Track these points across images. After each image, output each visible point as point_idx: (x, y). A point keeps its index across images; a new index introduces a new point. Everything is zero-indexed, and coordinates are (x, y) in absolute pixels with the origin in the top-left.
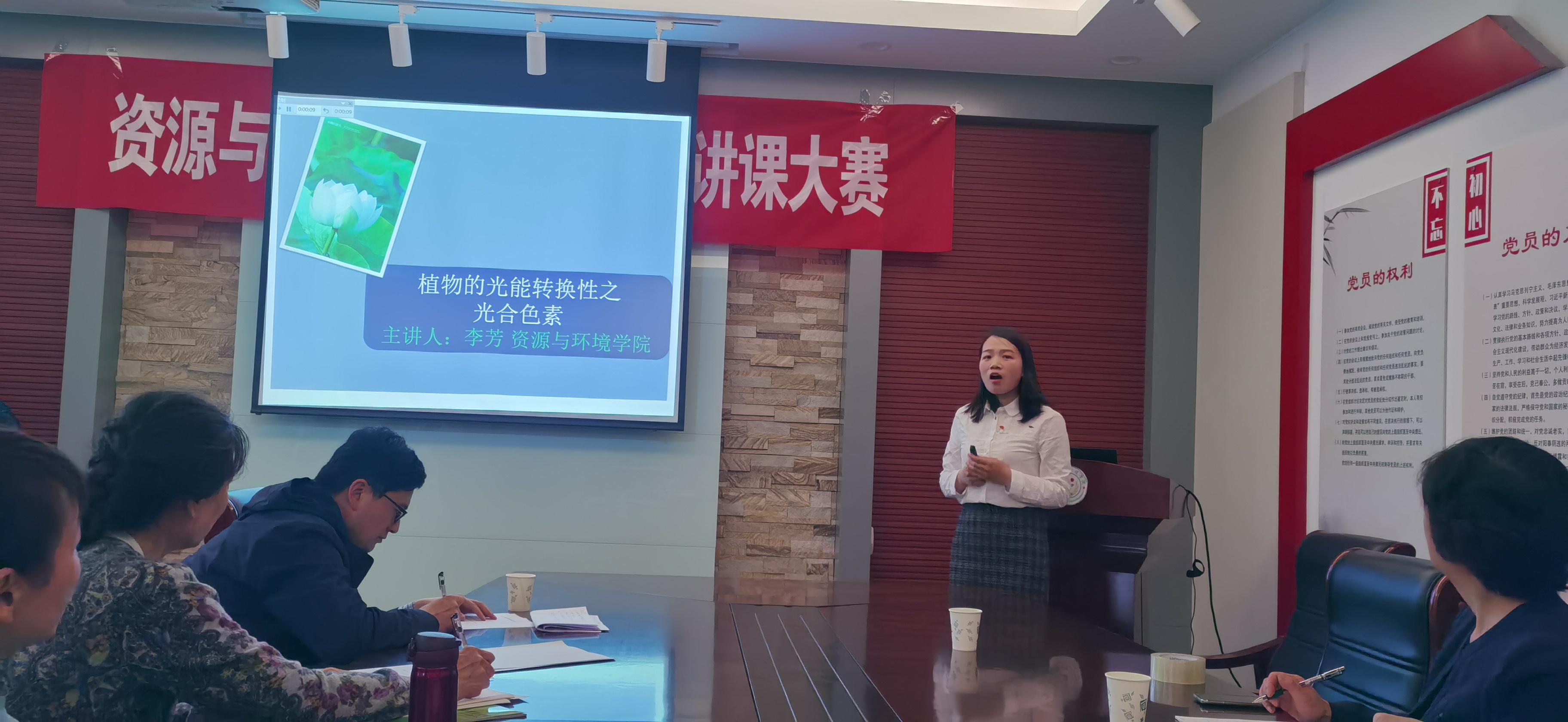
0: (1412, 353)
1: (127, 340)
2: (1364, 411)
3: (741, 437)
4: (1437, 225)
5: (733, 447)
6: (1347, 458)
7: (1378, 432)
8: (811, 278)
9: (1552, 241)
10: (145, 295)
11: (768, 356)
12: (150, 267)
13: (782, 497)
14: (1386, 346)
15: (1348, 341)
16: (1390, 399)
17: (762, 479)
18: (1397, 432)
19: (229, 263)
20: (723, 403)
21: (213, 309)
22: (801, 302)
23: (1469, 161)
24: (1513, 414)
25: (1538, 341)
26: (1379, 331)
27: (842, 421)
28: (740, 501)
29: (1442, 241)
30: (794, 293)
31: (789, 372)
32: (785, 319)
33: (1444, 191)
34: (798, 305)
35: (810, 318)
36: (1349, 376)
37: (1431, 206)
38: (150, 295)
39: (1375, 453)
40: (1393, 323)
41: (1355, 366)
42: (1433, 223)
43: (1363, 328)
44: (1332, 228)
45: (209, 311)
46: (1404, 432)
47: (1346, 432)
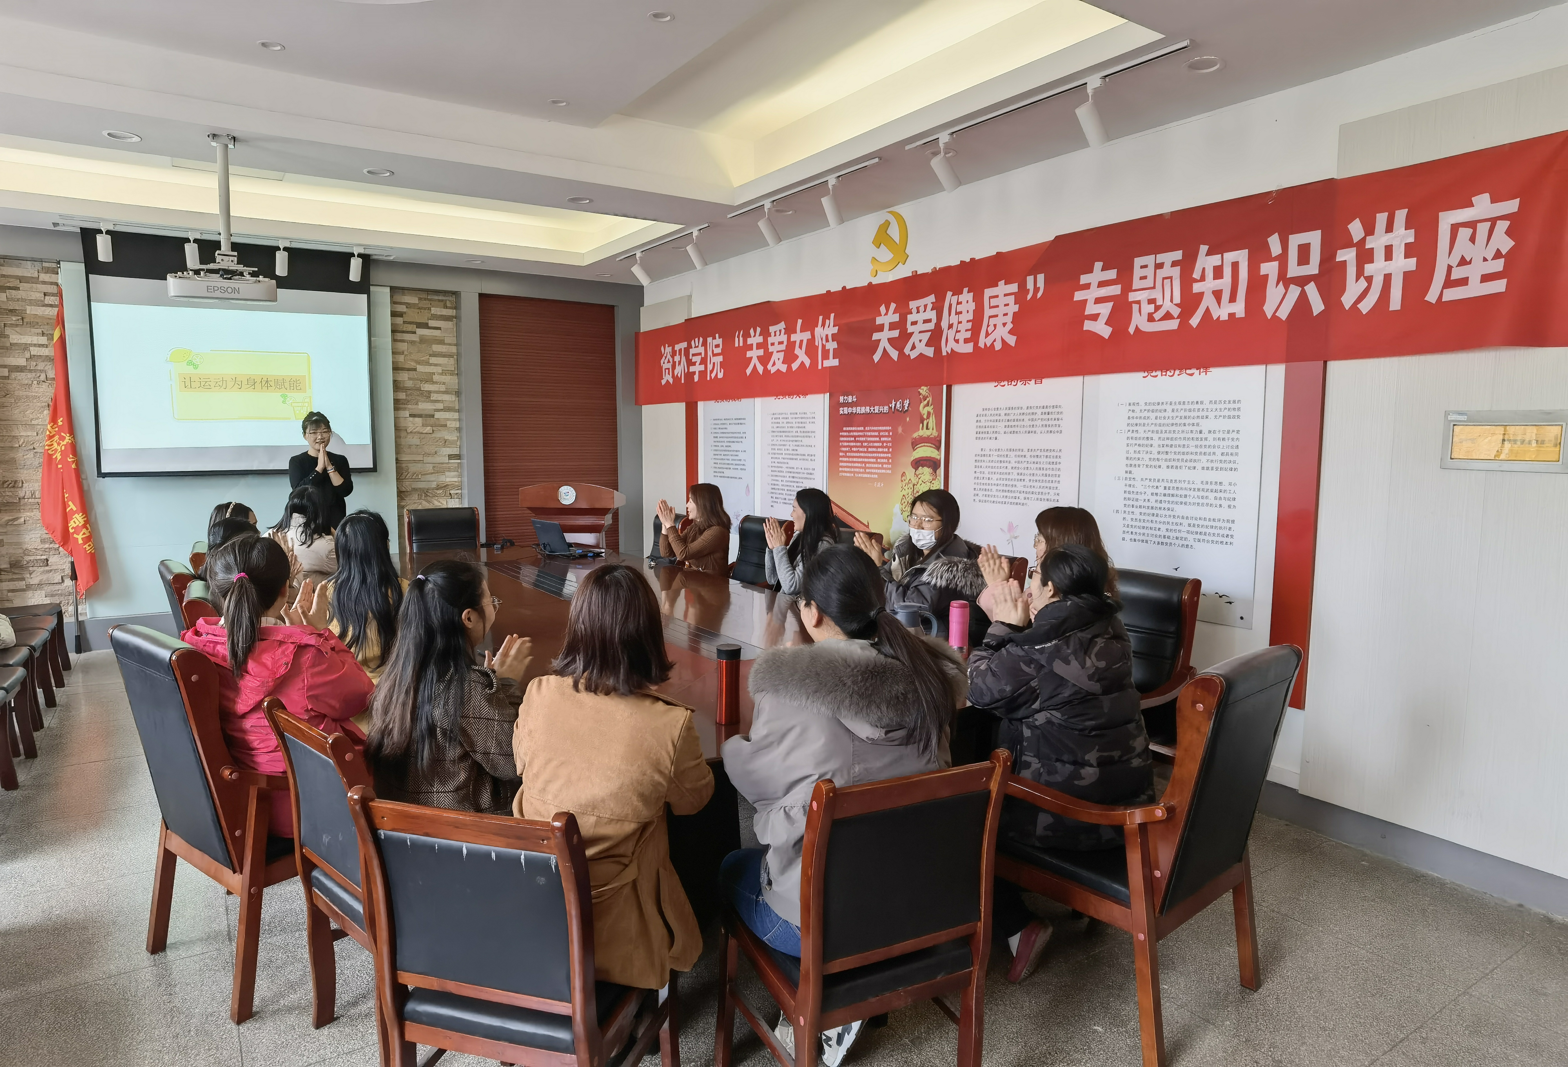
0: (741, 433)
3: (406, 472)
5: (403, 478)
6: (716, 474)
7: (728, 464)
11: (418, 427)
13: (431, 504)
14: (731, 429)
15: (715, 424)
16: (733, 451)
17: (419, 494)
18: (736, 465)
20: (396, 454)
22: (434, 397)
26: (728, 422)
27: (463, 461)
30: (429, 392)
31: (430, 436)
32: (425, 407)
35: (440, 406)
36: (716, 440)
39: (727, 473)
40: (734, 419)
41: (718, 435)
43: (721, 419)
46: (739, 465)
47: (714, 463)
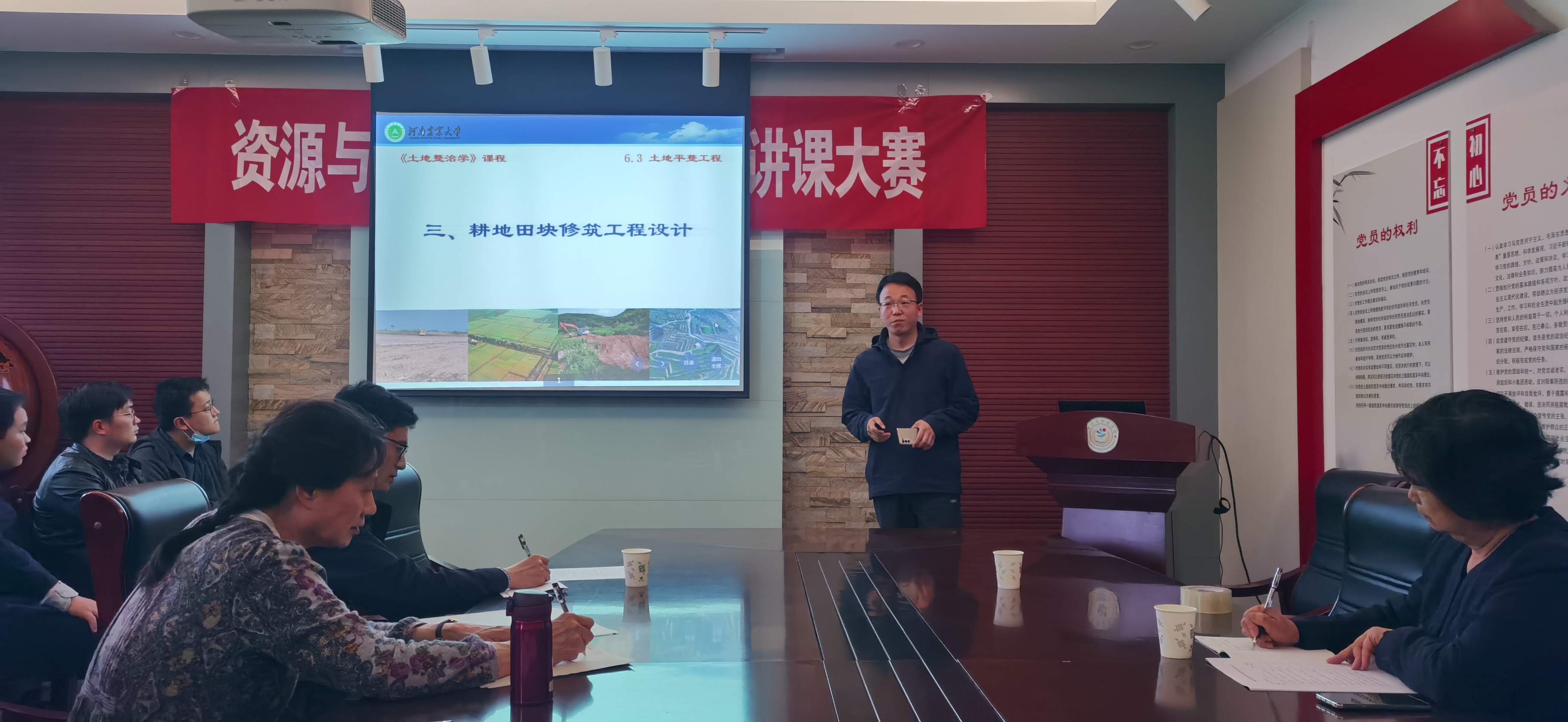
0: (1419, 303)
1: (256, 337)
2: (1375, 357)
3: (803, 401)
4: (1440, 184)
5: (794, 411)
6: (1361, 401)
7: (1389, 376)
8: (860, 256)
9: (1550, 194)
10: (270, 296)
11: (823, 328)
12: (272, 272)
13: (840, 454)
14: (1394, 297)
15: (1358, 293)
16: (1399, 346)
17: (822, 438)
18: (1407, 376)
19: (342, 266)
20: (784, 372)
21: (329, 306)
22: (851, 279)
23: (1468, 124)
24: (1516, 355)
25: (1539, 288)
26: (1387, 284)
28: (803, 459)
29: (1445, 199)
30: (845, 271)
31: (842, 342)
32: (837, 295)
33: (1445, 152)
34: (848, 281)
35: (860, 293)
36: (1360, 326)
37: (1434, 167)
38: (274, 297)
39: (1386, 396)
40: (1401, 275)
41: (1365, 316)
42: (1436, 182)
43: (1373, 281)
44: (1340, 191)
45: (326, 308)
46: (1414, 375)
47: (1358, 377)
